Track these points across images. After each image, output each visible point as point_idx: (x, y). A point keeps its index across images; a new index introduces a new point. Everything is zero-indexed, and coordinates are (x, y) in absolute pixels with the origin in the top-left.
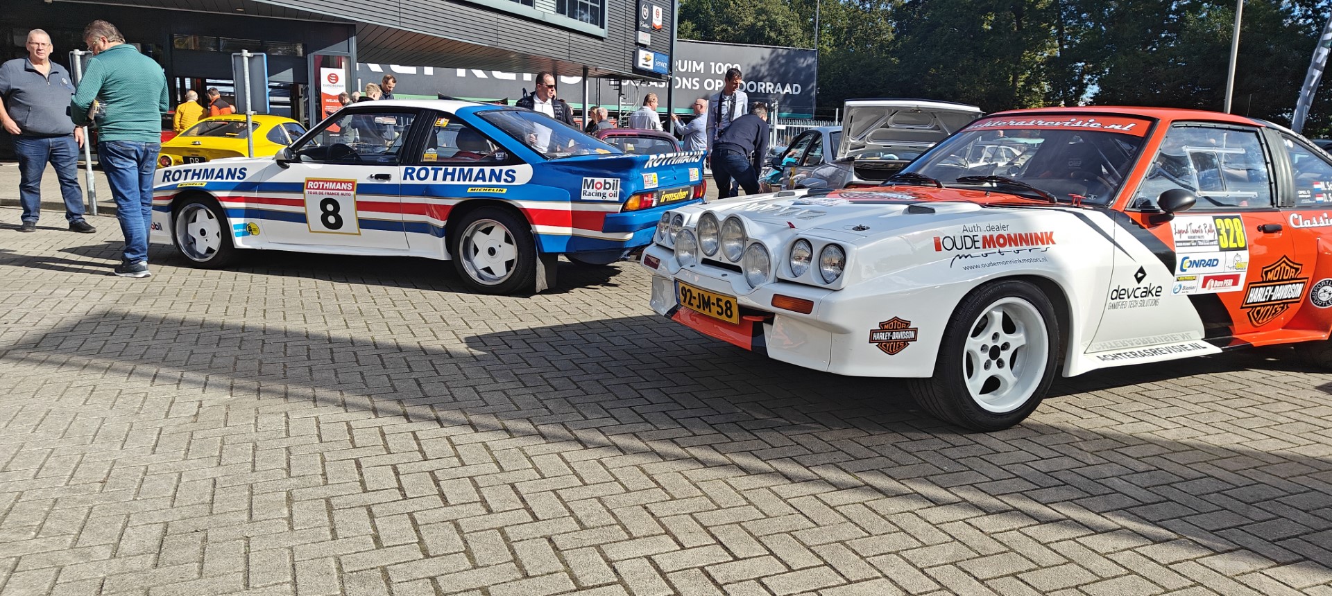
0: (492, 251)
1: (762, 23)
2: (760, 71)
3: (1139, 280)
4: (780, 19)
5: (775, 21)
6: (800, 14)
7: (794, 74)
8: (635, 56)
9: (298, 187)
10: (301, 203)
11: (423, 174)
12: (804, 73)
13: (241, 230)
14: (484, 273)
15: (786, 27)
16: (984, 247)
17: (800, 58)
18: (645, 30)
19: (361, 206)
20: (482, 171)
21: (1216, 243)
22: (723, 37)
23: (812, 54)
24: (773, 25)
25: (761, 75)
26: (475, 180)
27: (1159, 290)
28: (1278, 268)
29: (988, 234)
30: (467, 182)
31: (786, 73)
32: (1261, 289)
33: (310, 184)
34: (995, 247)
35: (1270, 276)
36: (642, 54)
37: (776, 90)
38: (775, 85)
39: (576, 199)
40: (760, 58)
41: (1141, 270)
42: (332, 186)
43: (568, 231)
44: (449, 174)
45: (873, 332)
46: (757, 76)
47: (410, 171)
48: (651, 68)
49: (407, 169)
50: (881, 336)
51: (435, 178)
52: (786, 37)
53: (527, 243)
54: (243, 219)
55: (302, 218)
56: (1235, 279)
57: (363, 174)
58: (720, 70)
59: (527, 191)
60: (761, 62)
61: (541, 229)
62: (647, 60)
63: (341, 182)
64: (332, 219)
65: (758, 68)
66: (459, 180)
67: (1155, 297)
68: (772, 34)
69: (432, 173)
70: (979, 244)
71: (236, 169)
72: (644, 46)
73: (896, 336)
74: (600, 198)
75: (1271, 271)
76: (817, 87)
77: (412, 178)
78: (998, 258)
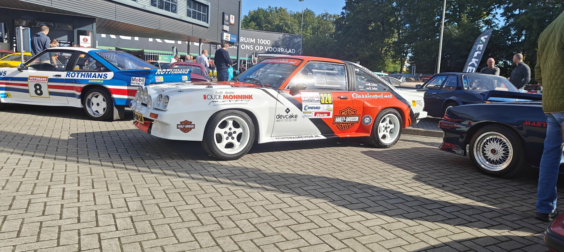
0: (98, 104)
1: (282, 24)
2: (278, 43)
3: (287, 112)
4: (289, 22)
5: (287, 23)
6: (299, 21)
7: (292, 45)
8: (222, 35)
9: (26, 79)
10: (26, 85)
11: (73, 75)
12: (296, 45)
13: (4, 95)
14: (96, 113)
15: (292, 26)
16: (224, 99)
17: (295, 38)
18: (227, 25)
19: (50, 87)
20: (95, 74)
21: (319, 101)
22: (266, 29)
23: (300, 37)
24: (286, 25)
25: (278, 45)
26: (92, 77)
27: (296, 116)
28: (347, 111)
29: (225, 95)
30: (89, 78)
31: (289, 44)
32: (340, 118)
33: (31, 78)
34: (228, 99)
35: (343, 113)
36: (225, 34)
37: (285, 51)
38: (285, 49)
39: (129, 85)
40: (278, 38)
41: (288, 109)
42: (39, 79)
43: (126, 97)
44: (83, 75)
45: (178, 125)
46: (277, 45)
47: (68, 74)
48: (229, 40)
49: (67, 73)
50: (181, 126)
51: (78, 77)
52: (292, 30)
53: (110, 102)
54: (4, 91)
55: (27, 91)
56: (329, 114)
57: (51, 74)
58: (262, 42)
59: (111, 82)
60: (279, 40)
61: (115, 96)
62: (227, 37)
63: (42, 78)
64: (39, 92)
65: (277, 42)
66: (86, 77)
67: (295, 118)
68: (286, 29)
69: (77, 74)
70: (222, 98)
71: (2, 72)
72: (226, 31)
73: (187, 126)
74: (137, 85)
75: (343, 112)
76: (302, 50)
77: (69, 76)
78: (229, 102)
